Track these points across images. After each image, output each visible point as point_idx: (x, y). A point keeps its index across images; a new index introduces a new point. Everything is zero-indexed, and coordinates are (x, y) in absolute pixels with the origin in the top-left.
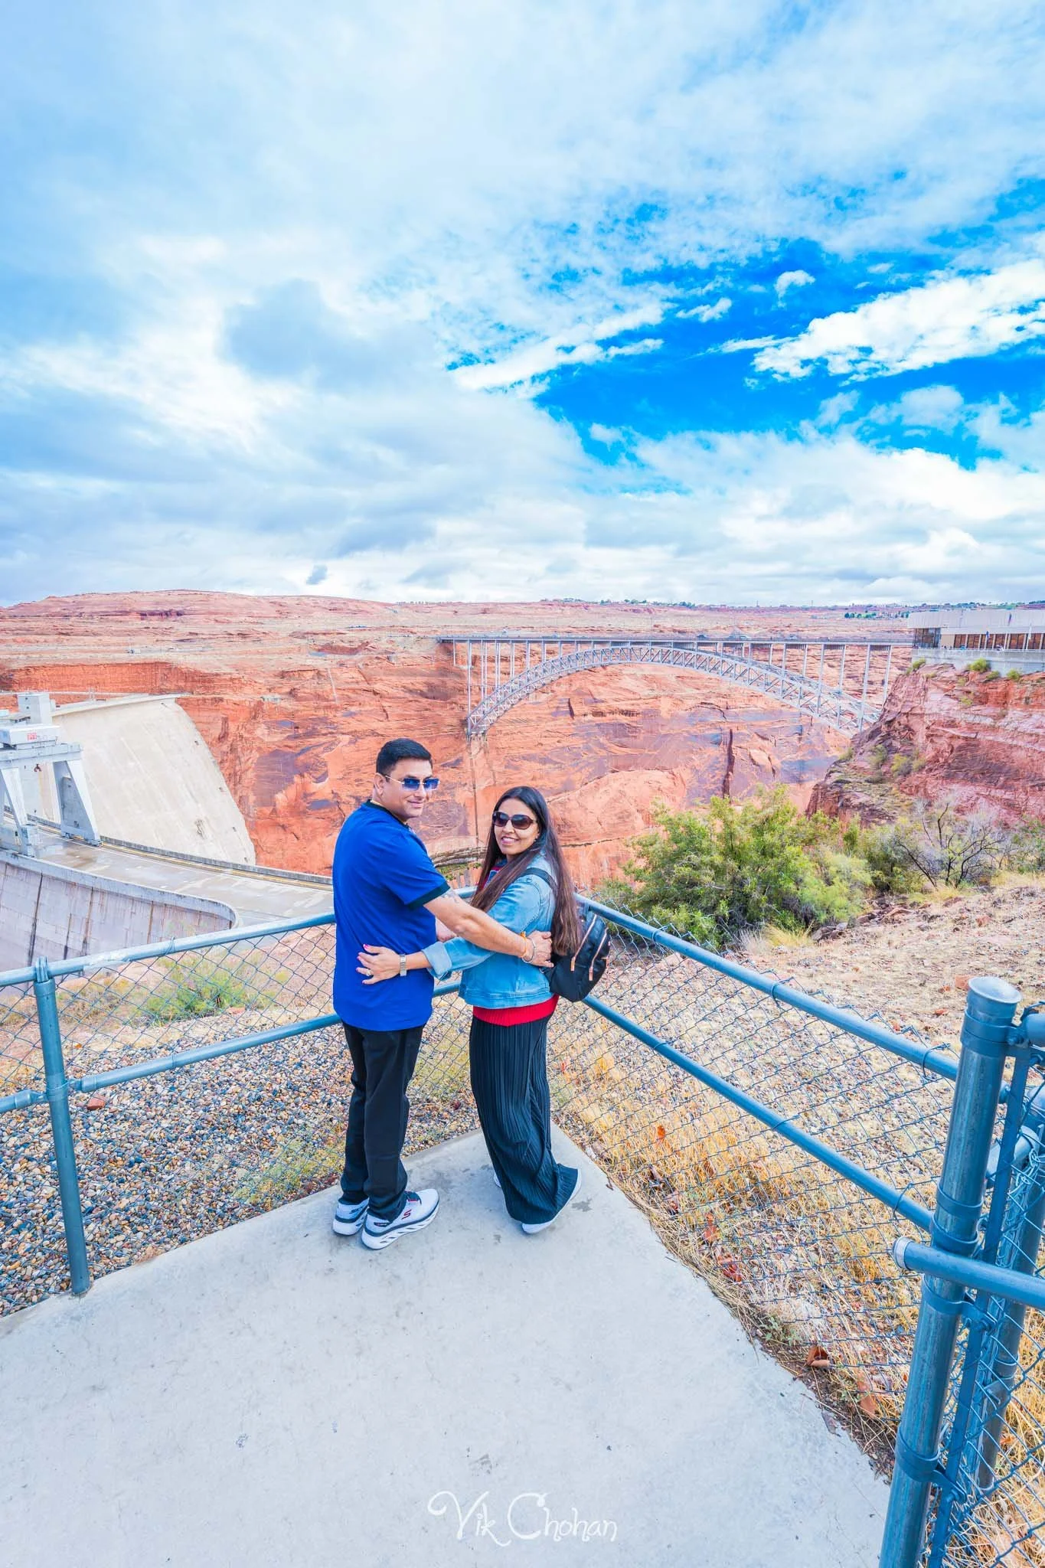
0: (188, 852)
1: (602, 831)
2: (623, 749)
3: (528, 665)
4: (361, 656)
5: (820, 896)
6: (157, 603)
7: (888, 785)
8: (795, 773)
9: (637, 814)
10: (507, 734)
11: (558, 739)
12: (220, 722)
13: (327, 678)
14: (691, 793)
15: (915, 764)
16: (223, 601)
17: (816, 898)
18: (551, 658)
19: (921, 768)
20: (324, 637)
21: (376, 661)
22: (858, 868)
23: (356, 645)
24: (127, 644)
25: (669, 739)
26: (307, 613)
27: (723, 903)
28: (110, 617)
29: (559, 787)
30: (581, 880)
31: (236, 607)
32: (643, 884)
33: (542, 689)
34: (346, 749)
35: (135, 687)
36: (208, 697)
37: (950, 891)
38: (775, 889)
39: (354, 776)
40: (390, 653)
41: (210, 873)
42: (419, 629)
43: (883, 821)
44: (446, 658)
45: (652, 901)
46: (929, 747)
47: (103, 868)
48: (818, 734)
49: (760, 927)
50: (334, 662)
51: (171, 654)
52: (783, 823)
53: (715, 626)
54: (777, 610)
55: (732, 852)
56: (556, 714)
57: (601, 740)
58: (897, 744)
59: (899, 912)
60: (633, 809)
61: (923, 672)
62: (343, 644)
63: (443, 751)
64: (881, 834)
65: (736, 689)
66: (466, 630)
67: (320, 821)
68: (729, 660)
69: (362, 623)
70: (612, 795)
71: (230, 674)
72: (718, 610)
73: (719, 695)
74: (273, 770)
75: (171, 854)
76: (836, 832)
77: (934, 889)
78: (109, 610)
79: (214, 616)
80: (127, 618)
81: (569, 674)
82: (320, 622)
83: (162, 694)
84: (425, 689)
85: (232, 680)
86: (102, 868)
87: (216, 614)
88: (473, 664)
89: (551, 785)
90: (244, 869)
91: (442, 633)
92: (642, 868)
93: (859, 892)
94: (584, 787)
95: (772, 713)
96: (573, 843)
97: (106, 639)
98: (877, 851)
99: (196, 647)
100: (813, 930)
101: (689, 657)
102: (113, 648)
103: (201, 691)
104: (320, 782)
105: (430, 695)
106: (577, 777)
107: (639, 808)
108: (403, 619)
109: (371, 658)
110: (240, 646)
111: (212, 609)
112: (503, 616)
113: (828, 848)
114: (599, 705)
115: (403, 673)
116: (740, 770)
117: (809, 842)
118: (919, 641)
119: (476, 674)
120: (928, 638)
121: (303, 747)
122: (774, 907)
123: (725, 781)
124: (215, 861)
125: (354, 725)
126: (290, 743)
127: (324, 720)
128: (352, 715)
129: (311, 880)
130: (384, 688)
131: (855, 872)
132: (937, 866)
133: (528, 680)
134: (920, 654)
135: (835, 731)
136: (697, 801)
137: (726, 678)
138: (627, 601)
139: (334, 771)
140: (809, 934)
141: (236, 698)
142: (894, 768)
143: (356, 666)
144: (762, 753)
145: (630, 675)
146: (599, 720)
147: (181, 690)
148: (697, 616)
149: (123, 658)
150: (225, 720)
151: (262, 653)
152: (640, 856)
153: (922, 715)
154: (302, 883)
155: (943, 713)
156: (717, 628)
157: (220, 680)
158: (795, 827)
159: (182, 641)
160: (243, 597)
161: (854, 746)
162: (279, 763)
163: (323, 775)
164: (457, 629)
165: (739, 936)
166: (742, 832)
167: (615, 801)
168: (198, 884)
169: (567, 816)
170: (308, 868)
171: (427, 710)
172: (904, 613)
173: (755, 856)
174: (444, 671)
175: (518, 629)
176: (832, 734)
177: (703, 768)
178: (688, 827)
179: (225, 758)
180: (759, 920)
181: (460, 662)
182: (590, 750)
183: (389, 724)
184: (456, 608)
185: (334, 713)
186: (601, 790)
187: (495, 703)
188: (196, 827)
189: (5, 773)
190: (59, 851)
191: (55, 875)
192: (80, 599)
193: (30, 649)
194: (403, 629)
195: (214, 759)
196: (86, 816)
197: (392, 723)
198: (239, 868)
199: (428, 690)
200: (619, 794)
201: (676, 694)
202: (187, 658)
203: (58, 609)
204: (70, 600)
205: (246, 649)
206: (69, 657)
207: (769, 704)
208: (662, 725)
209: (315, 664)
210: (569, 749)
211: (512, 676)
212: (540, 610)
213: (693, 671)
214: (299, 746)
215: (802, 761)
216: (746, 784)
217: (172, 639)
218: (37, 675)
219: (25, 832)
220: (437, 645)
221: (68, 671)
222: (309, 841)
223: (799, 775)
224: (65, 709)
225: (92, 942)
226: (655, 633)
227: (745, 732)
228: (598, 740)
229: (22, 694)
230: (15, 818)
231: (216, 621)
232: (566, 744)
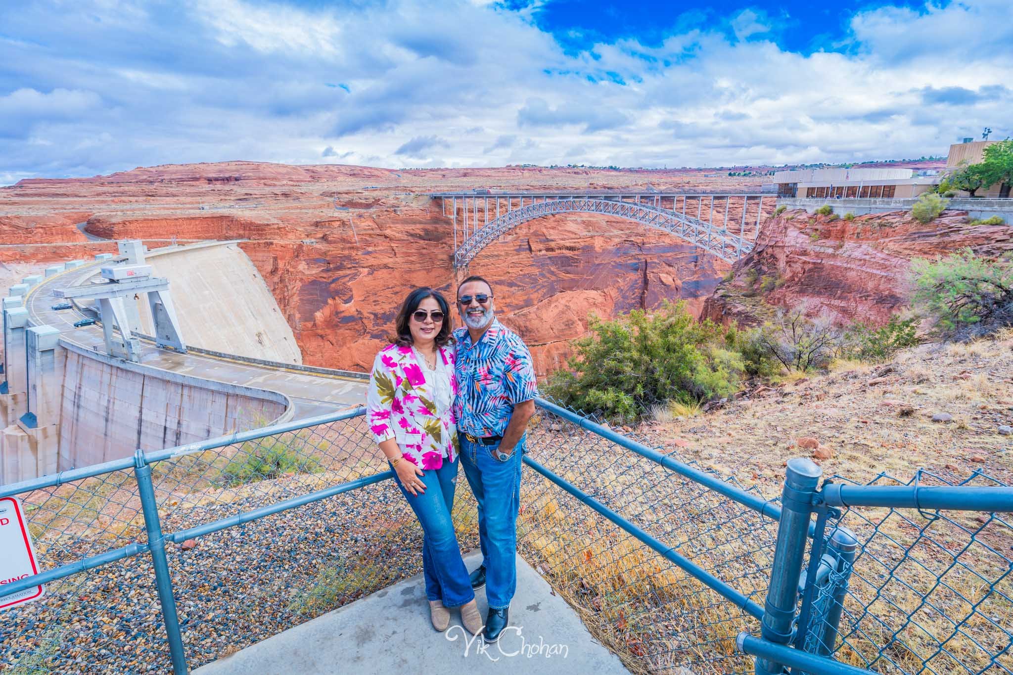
0: (252, 356)
1: (554, 335)
2: (569, 275)
3: (498, 215)
4: (375, 210)
5: (708, 379)
6: (220, 171)
7: (758, 298)
8: (692, 290)
9: (580, 323)
10: (484, 266)
11: (521, 268)
12: (271, 260)
13: (350, 226)
14: (618, 307)
15: (778, 282)
16: (270, 170)
17: (705, 381)
18: (515, 209)
19: (782, 286)
20: (346, 196)
21: (386, 213)
22: (735, 360)
23: (371, 201)
24: (199, 203)
25: (601, 267)
26: (333, 178)
27: (639, 386)
28: (185, 183)
29: (522, 303)
31: (280, 173)
32: (582, 374)
33: (508, 232)
34: (365, 279)
35: (207, 235)
36: (261, 241)
37: (800, 374)
38: (676, 375)
40: (396, 207)
41: (267, 371)
42: (417, 189)
43: (754, 324)
44: (437, 210)
45: (590, 386)
46: (788, 269)
47: (192, 368)
48: (709, 262)
49: (666, 403)
50: (355, 214)
51: (232, 210)
52: (682, 328)
54: (679, 171)
55: (646, 350)
57: (552, 269)
58: (765, 268)
59: (764, 390)
60: (576, 318)
61: (785, 216)
62: (361, 201)
63: (437, 279)
64: (753, 334)
65: (649, 230)
66: (451, 189)
67: (348, 331)
68: (645, 209)
69: (375, 185)
70: (560, 309)
71: (278, 224)
72: (637, 171)
73: (637, 235)
74: (312, 294)
75: (240, 358)
76: (718, 334)
77: (789, 373)
78: (183, 177)
79: (263, 181)
80: (198, 183)
81: (528, 221)
82: (344, 184)
83: (226, 239)
84: (422, 233)
85: (279, 228)
86: (188, 369)
87: (266, 179)
88: (458, 214)
89: (516, 302)
90: (294, 368)
91: (434, 192)
92: (582, 362)
93: (735, 375)
94: (540, 304)
95: (676, 247)
97: (182, 199)
98: (748, 346)
99: (251, 204)
100: (703, 404)
101: (616, 207)
102: (190, 206)
103: (256, 237)
104: (347, 303)
105: (426, 237)
106: (534, 296)
107: (581, 317)
108: (405, 181)
109: (382, 211)
110: (284, 203)
111: (261, 175)
112: (478, 178)
113: (714, 345)
114: (550, 243)
115: (405, 222)
116: (653, 289)
117: (700, 341)
118: (782, 193)
119: (460, 222)
120: (788, 191)
121: (334, 277)
122: (675, 388)
123: (642, 297)
124: (272, 363)
125: (372, 261)
126: (325, 275)
127: (348, 258)
128: (369, 253)
130: (394, 233)
131: (733, 362)
132: (792, 357)
133: (498, 225)
134: (782, 203)
135: (721, 259)
136: (621, 312)
137: (642, 222)
138: (570, 166)
139: (358, 295)
140: (701, 407)
141: (282, 242)
142: (763, 285)
143: (370, 216)
144: (669, 276)
145: (571, 221)
146: (550, 254)
147: (241, 237)
148: (621, 176)
149: (196, 213)
150: (275, 259)
151: (301, 209)
152: (580, 353)
153: (783, 247)
154: (337, 377)
155: (798, 245)
156: (636, 185)
157: (270, 229)
158: (691, 331)
159: (240, 200)
160: (284, 166)
161: (734, 270)
162: (317, 289)
163: (350, 297)
164: (445, 188)
165: (650, 409)
166: (652, 335)
168: (260, 380)
169: (528, 324)
170: (341, 364)
171: (424, 248)
172: (772, 171)
173: (662, 352)
174: (436, 220)
176: (719, 262)
177: (626, 288)
178: (614, 333)
179: (276, 287)
180: (665, 397)
181: (448, 213)
183: (397, 259)
184: (444, 173)
185: (355, 252)
186: (553, 305)
187: (474, 243)
188: (258, 339)
189: (112, 301)
190: (156, 357)
191: (154, 375)
192: (161, 169)
193: (125, 207)
194: (405, 189)
195: (268, 288)
196: (174, 332)
197: (399, 259)
198: (290, 367)
199: (426, 234)
200: (565, 308)
201: (606, 234)
202: (245, 212)
203: (145, 177)
204: (153, 170)
205: (289, 205)
206: (155, 213)
207: (674, 241)
208: (596, 257)
209: (340, 216)
210: (529, 276)
211: (486, 223)
212: (506, 174)
213: (618, 217)
214: (331, 277)
215: (698, 281)
216: (656, 299)
217: (232, 198)
218: (132, 227)
219: (129, 344)
220: (431, 201)
221: (155, 224)
222: (341, 346)
223: (696, 291)
224: (154, 252)
225: (184, 424)
226: (591, 189)
227: (656, 261)
228: (550, 269)
229: (121, 242)
230: (121, 334)
231: (265, 184)
232: (527, 272)
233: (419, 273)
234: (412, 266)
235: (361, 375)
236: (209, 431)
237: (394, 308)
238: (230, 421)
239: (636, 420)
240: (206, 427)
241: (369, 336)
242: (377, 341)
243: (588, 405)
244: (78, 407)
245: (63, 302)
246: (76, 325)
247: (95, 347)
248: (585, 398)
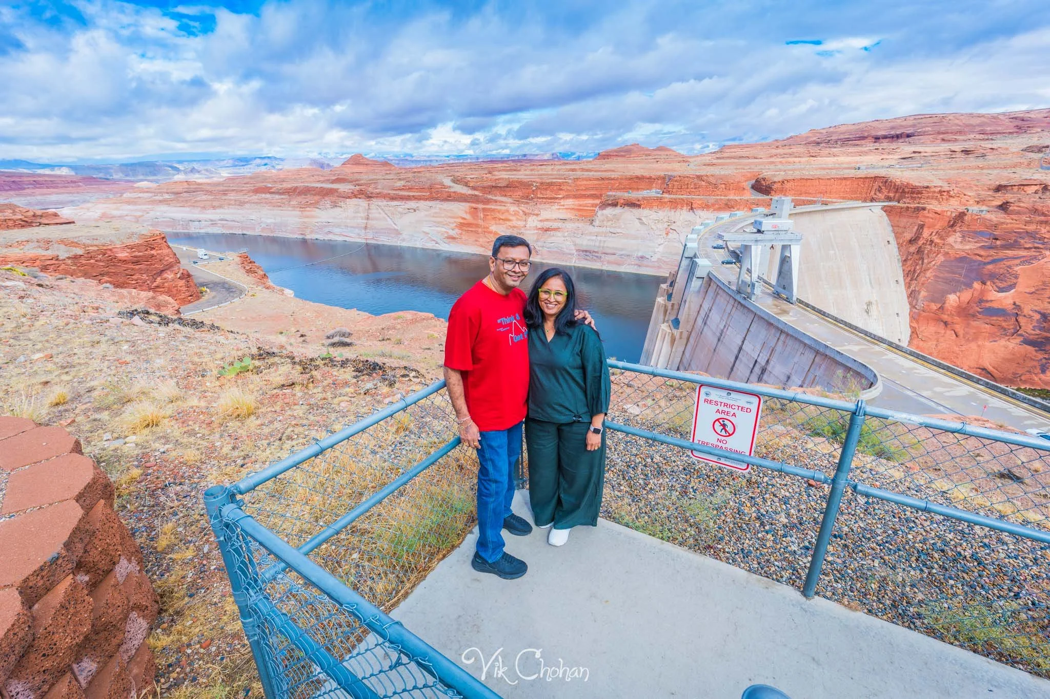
0: (854, 323)
6: (893, 128)
12: (916, 227)
16: (957, 122)
24: (857, 163)
28: (850, 142)
31: (967, 126)
35: (853, 196)
36: (912, 205)
41: (865, 342)
51: (891, 170)
71: (941, 187)
74: (954, 273)
75: (843, 322)
78: (851, 137)
79: (942, 136)
80: (863, 142)
83: (871, 201)
85: (940, 192)
86: (792, 318)
87: (947, 133)
90: (898, 348)
97: (842, 159)
99: (915, 163)
103: (907, 200)
104: (1003, 291)
111: (943, 129)
121: (996, 257)
124: (875, 336)
126: (982, 253)
127: (1032, 234)
129: (961, 374)
139: (1024, 285)
141: (938, 208)
147: (889, 199)
149: (850, 173)
151: (982, 168)
157: (928, 192)
159: (904, 158)
160: (980, 116)
162: (963, 268)
163: (1011, 285)
168: (856, 348)
188: (866, 307)
189: (753, 247)
190: (770, 301)
191: (763, 315)
192: (831, 130)
193: (790, 167)
195: (899, 257)
196: (791, 283)
198: (894, 346)
202: (905, 173)
203: (815, 139)
204: (824, 131)
205: (966, 164)
206: (811, 173)
209: (1044, 178)
214: (991, 256)
217: (896, 157)
218: (787, 186)
219: (753, 285)
221: (809, 183)
222: (969, 340)
224: (799, 209)
225: (772, 363)
229: (775, 198)
230: (751, 276)
231: (943, 140)
235: (987, 383)
236: (789, 378)
238: (811, 376)
240: (788, 373)
241: (1020, 339)
242: (1030, 348)
244: (705, 324)
245: (720, 243)
246: (723, 263)
247: (730, 282)
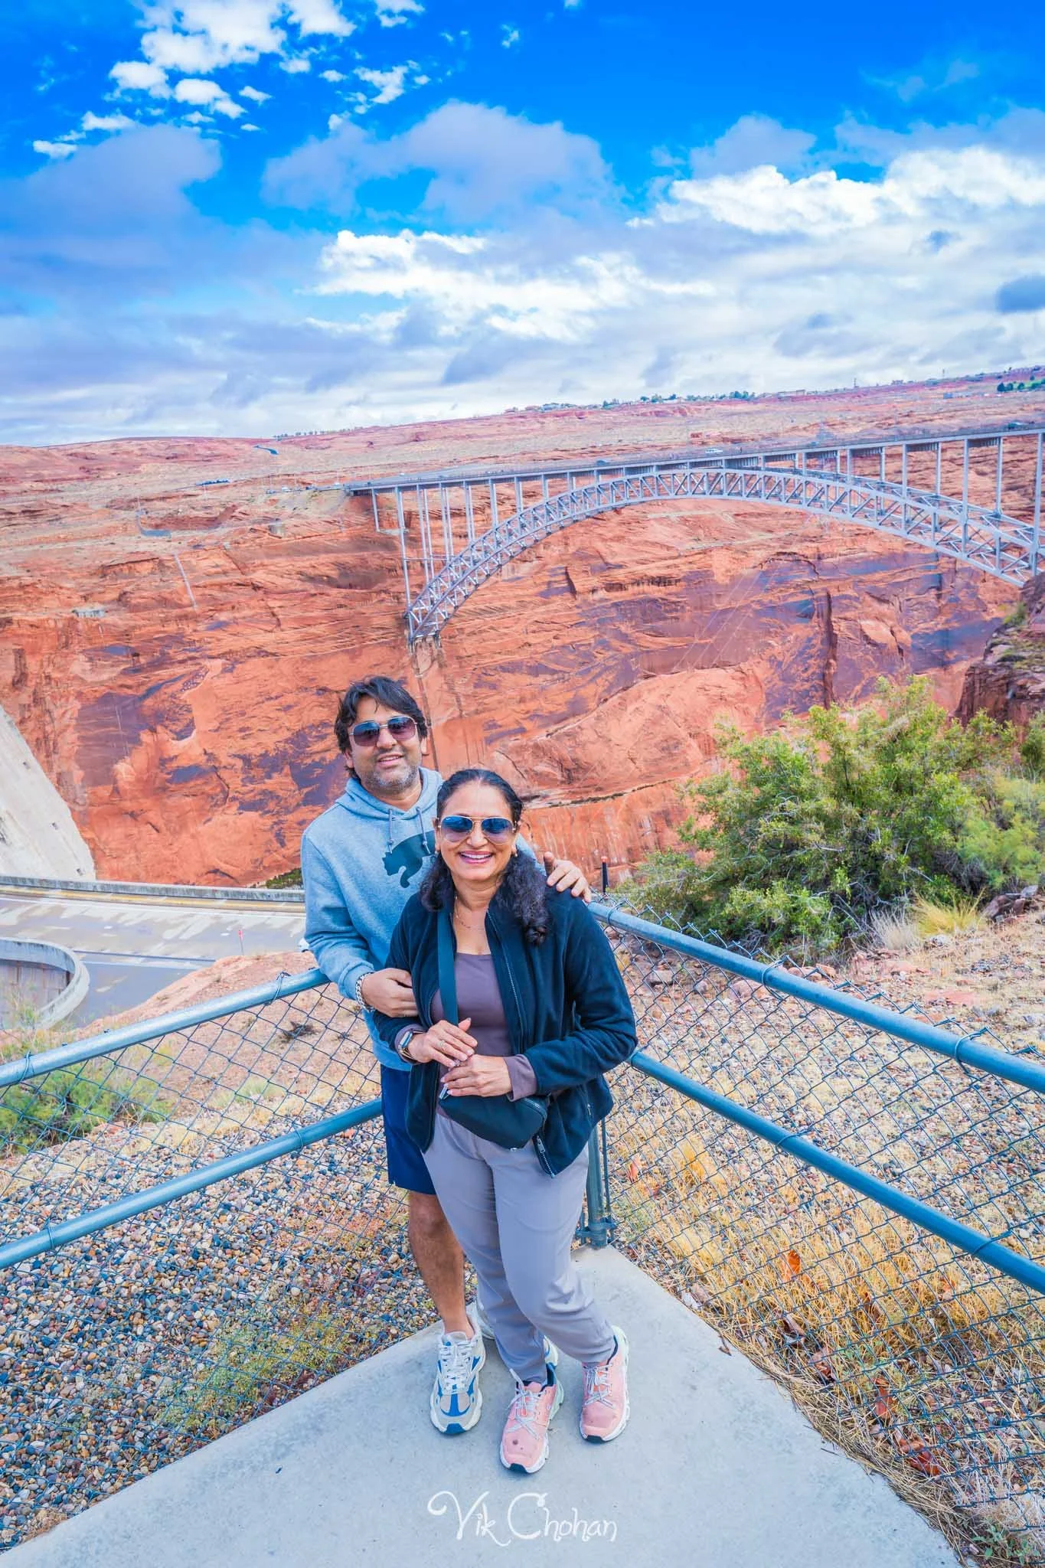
1: (637, 773)
2: (660, 640)
3: (496, 521)
4: (226, 530)
5: (993, 848)
8: (935, 651)
9: (694, 743)
10: (473, 633)
11: (555, 633)
12: (12, 657)
13: (176, 570)
14: (774, 700)
17: (985, 852)
18: (532, 504)
20: (159, 504)
21: (251, 535)
23: (216, 512)
25: (730, 615)
26: (130, 467)
27: (840, 873)
29: (563, 709)
30: (613, 853)
31: (15, 467)
32: (712, 853)
33: (522, 556)
34: (219, 682)
38: (921, 842)
39: (236, 724)
40: (271, 520)
41: (24, 899)
42: (316, 477)
44: (363, 519)
45: (728, 881)
48: (967, 586)
50: (184, 543)
52: (924, 738)
53: (789, 426)
54: (887, 389)
55: (847, 791)
56: (546, 595)
57: (623, 628)
60: (683, 733)
62: (195, 513)
65: (831, 526)
66: (389, 471)
67: (189, 799)
68: (816, 480)
69: (222, 476)
70: (647, 715)
71: (18, 577)
73: (806, 538)
74: (105, 726)
76: (1009, 743)
81: (562, 528)
82: (154, 479)
84: (334, 573)
85: (22, 587)
88: (408, 525)
89: (551, 708)
90: (81, 888)
91: (352, 480)
92: (708, 829)
94: (601, 707)
95: (891, 560)
96: (594, 796)
100: (985, 901)
101: (753, 482)
104: (182, 738)
105: (340, 583)
106: (590, 691)
107: (693, 731)
108: (287, 462)
109: (242, 532)
110: (28, 531)
112: (446, 442)
113: (999, 770)
114: (615, 572)
115: (295, 551)
116: (849, 656)
117: (967, 765)
119: (413, 541)
121: (149, 685)
122: (920, 871)
123: (824, 675)
124: (32, 880)
125: (228, 641)
126: (129, 682)
127: (178, 639)
128: (221, 626)
130: (272, 578)
133: (499, 543)
135: (994, 578)
136: (786, 712)
137: (813, 510)
138: (644, 399)
139: (204, 718)
140: (979, 908)
141: (31, 617)
143: (218, 545)
144: (882, 625)
145: (655, 519)
146: (616, 596)
148: (758, 412)
150: (20, 653)
151: (66, 540)
152: (704, 810)
154: (174, 901)
158: (945, 743)
160: (23, 451)
161: (1024, 601)
162: (114, 713)
163: (188, 725)
164: (377, 472)
165: (869, 923)
166: (860, 759)
167: (654, 723)
168: (8, 920)
169: (579, 754)
170: (179, 873)
171: (341, 606)
173: (885, 795)
174: (361, 543)
175: (475, 461)
176: (990, 584)
177: (788, 658)
179: (27, 715)
180: (898, 893)
181: (385, 523)
182: (606, 646)
183: (282, 635)
184: (370, 438)
185: (192, 626)
186: (631, 708)
187: (448, 586)
194: (288, 478)
195: (9, 718)
197: (289, 634)
199: (341, 575)
200: (659, 712)
201: (736, 543)
205: (39, 535)
207: (888, 545)
208: (719, 596)
209: (153, 549)
210: (574, 647)
211: (472, 539)
212: (506, 428)
213: (761, 503)
214: (143, 684)
215: (947, 630)
216: (857, 677)
220: (347, 500)
222: (175, 833)
223: (943, 653)
226: (695, 448)
227: (850, 592)
228: (618, 630)
232: (569, 641)
233: (333, 661)
234: (318, 647)
235: (227, 893)
237: (286, 741)
239: (839, 949)
241: (235, 806)
242: (253, 815)
243: (730, 922)
248: (722, 907)
